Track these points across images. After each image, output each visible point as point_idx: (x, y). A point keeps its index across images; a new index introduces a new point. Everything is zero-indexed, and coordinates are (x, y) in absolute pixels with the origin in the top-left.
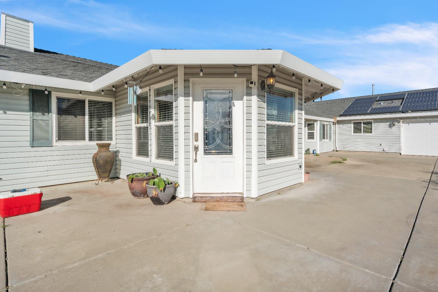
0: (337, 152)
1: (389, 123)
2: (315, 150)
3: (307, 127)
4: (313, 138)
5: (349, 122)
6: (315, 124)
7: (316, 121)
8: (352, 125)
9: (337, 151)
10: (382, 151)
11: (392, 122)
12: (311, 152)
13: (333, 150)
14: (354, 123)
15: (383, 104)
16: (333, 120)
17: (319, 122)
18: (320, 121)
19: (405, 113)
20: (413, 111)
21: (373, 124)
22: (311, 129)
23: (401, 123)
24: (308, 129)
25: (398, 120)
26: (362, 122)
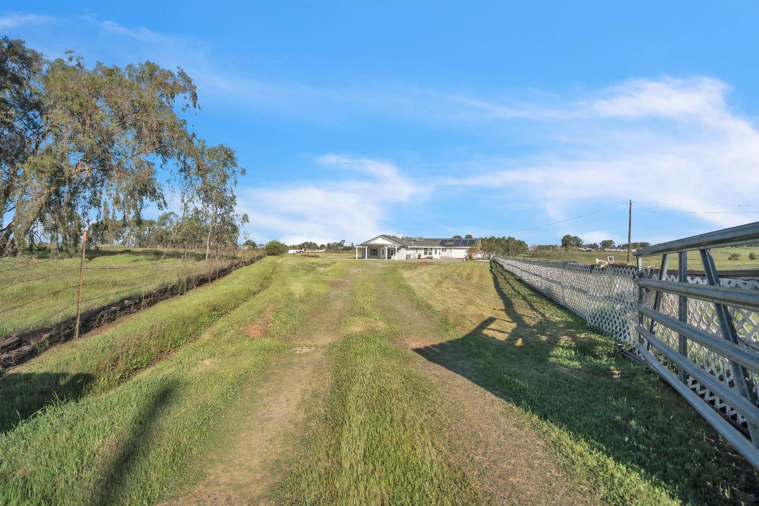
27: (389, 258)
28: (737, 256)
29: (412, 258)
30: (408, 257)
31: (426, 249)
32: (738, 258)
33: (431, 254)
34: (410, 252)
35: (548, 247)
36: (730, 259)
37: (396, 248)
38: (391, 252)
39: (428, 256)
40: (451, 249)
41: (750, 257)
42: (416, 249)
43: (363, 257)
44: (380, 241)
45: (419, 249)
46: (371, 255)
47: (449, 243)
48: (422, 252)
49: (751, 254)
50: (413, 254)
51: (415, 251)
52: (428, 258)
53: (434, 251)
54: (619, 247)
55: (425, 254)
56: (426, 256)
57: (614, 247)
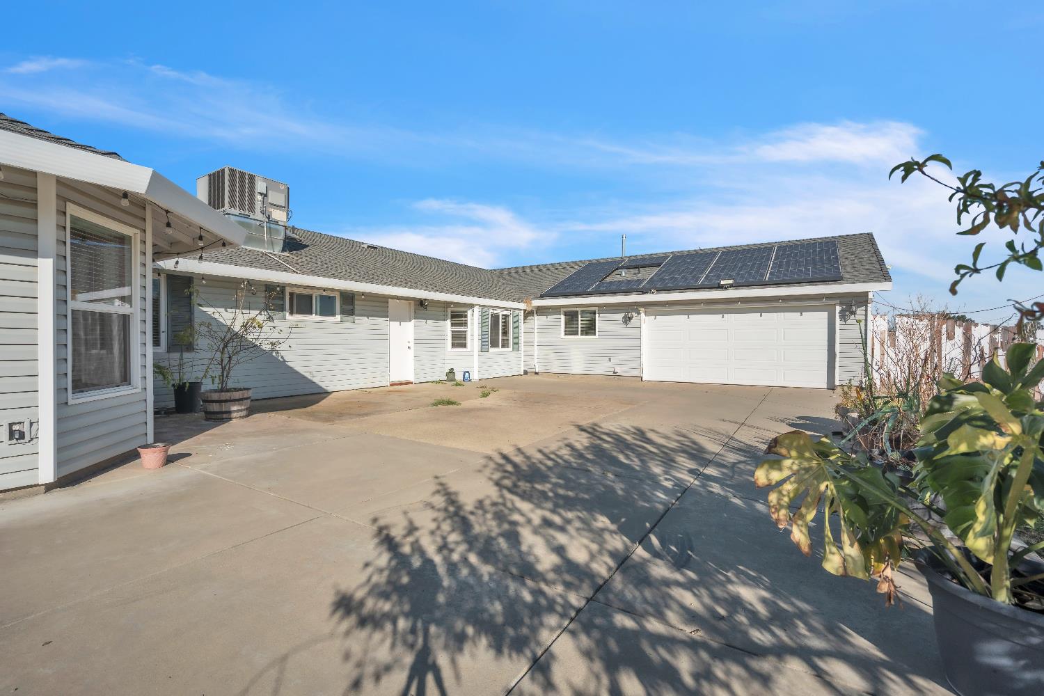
0: (536, 377)
1: (623, 315)
2: (468, 372)
3: (449, 321)
4: (464, 346)
5: (555, 310)
6: (469, 312)
7: (472, 306)
8: (563, 317)
9: (536, 373)
10: (611, 373)
11: (628, 311)
12: (459, 377)
13: (526, 373)
14: (566, 314)
15: (624, 275)
16: (522, 306)
17: (476, 309)
18: (480, 306)
19: (646, 293)
20: (659, 290)
21: (597, 315)
22: (461, 324)
23: (643, 315)
24: (452, 324)
25: (636, 307)
26: (579, 310)
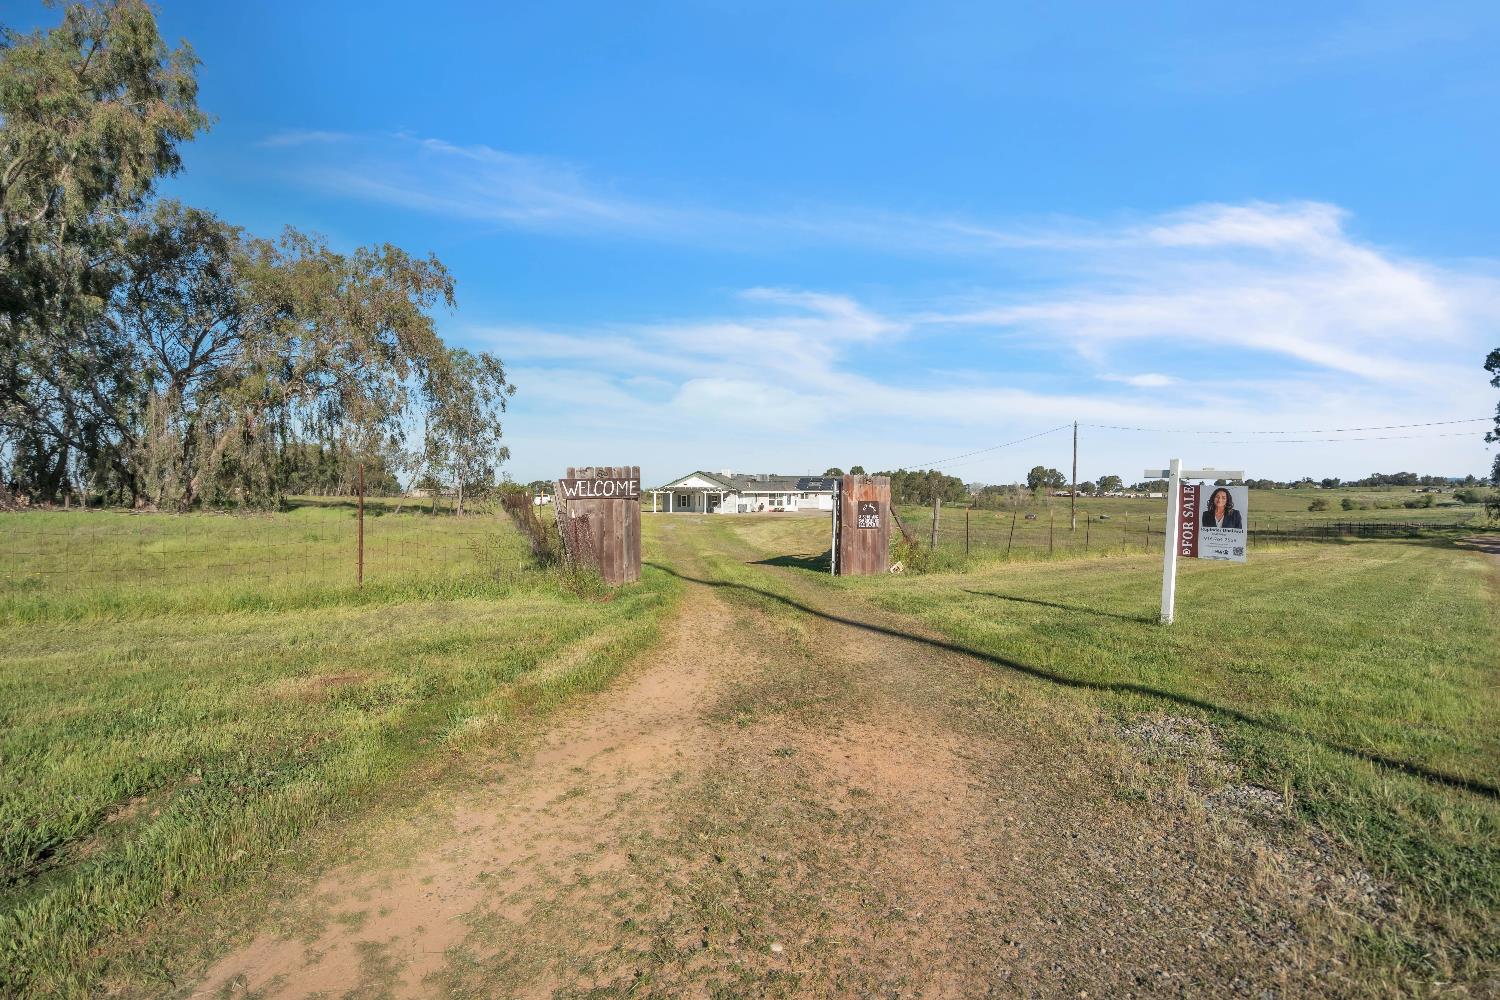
27: (710, 510)
28: (1323, 504)
29: (749, 510)
30: (742, 508)
31: (771, 495)
32: (1324, 507)
33: (780, 503)
34: (744, 501)
35: (1000, 490)
36: (1310, 509)
37: (722, 493)
38: (714, 501)
39: (776, 506)
40: (816, 494)
41: (1344, 506)
42: (756, 495)
43: (666, 509)
44: (695, 483)
45: (760, 495)
46: (679, 505)
47: (813, 484)
48: (765, 501)
49: (1344, 501)
50: (751, 503)
51: (754, 498)
52: (775, 510)
53: (785, 499)
54: (1133, 487)
55: (771, 503)
56: (772, 508)
57: (1122, 489)
